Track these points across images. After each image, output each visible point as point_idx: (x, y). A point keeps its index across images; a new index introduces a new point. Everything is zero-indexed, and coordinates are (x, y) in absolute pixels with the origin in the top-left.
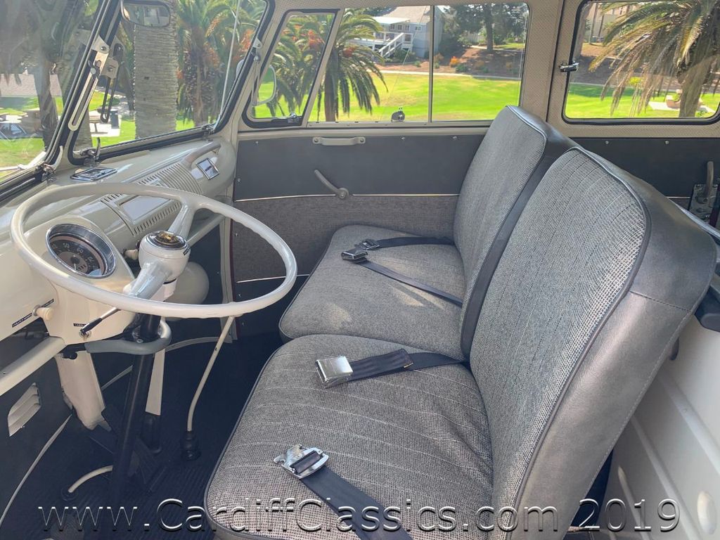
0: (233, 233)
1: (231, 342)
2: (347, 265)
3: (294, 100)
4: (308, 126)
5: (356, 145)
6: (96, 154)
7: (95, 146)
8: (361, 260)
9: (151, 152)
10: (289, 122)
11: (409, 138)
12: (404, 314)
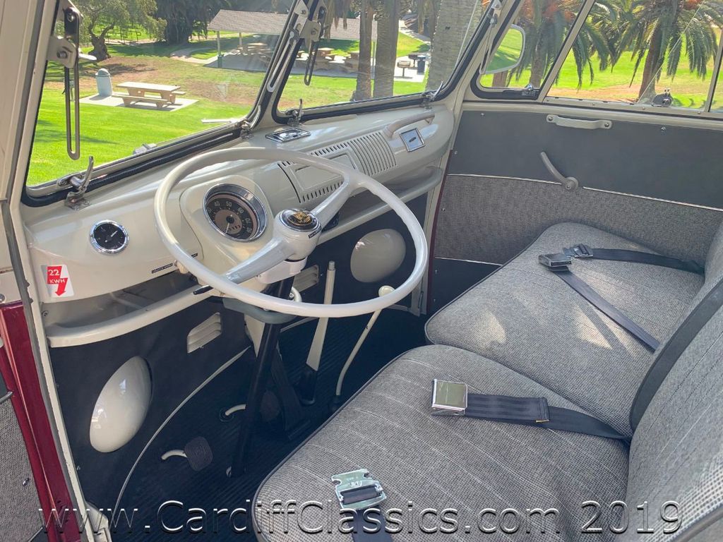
0: (440, 208)
1: (419, 315)
2: (541, 271)
3: (609, 57)
4: (545, 101)
5: (599, 130)
6: (298, 115)
7: (298, 107)
8: (560, 269)
9: (358, 116)
10: (523, 94)
11: (671, 129)
12: (576, 352)
